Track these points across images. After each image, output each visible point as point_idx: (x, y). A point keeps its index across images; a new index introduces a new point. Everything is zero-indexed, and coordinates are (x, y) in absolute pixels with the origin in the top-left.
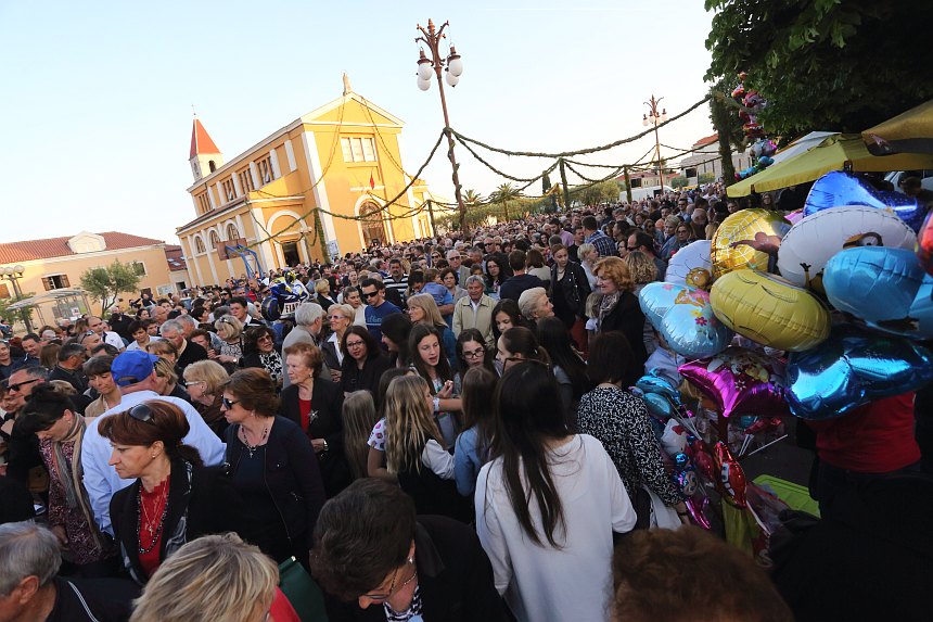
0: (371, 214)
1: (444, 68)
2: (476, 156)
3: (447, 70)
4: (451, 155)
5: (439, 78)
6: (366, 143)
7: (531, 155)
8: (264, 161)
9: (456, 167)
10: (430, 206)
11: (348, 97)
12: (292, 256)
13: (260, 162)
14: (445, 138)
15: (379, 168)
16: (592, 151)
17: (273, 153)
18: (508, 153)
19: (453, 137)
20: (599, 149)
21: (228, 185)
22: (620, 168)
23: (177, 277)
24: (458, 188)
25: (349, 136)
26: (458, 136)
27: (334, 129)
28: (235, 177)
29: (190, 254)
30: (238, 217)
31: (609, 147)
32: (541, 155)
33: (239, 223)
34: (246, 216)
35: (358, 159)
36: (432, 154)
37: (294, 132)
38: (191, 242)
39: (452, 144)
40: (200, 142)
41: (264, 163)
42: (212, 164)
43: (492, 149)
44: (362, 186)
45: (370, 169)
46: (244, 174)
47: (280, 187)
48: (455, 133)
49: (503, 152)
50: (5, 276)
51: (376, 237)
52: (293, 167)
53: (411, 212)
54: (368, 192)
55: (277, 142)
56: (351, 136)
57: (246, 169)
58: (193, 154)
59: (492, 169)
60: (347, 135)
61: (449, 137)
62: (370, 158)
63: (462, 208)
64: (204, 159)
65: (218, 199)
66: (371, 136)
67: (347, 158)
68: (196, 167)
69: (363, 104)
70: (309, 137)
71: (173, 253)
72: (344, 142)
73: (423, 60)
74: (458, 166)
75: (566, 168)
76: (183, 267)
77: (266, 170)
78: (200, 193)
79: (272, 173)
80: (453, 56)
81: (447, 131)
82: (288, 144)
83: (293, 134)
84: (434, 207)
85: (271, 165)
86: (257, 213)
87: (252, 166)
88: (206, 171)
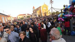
0: (45, 13)
2: (54, 9)
9: (52, 10)
10: (50, 13)
11: (44, 4)
12: (39, 16)
23: (31, 17)
27: (43, 7)
29: (32, 15)
33: (36, 14)
36: (50, 9)
37: (40, 7)
41: (38, 9)
44: (45, 11)
46: (36, 10)
47: (39, 11)
49: (56, 9)
51: (45, 15)
53: (48, 13)
62: (46, 9)
63: (52, 13)
64: (34, 9)
65: (34, 12)
67: (44, 9)
71: (31, 15)
73: (50, 2)
80: (53, 1)
81: (52, 7)
88: (34, 10)
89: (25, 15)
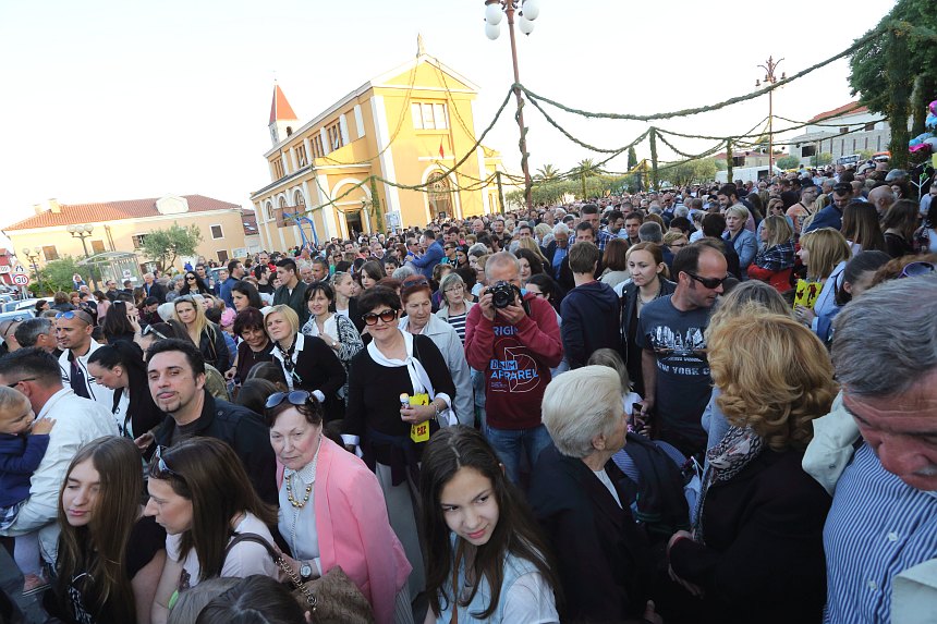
1: (517, 11)
2: (549, 119)
3: (521, 14)
4: (519, 117)
5: (511, 23)
6: (438, 109)
7: (615, 117)
8: (334, 127)
9: (524, 131)
10: (499, 178)
11: (422, 59)
12: (355, 224)
13: (330, 128)
14: (513, 94)
15: (450, 136)
16: (696, 111)
17: (342, 119)
18: (588, 115)
19: (523, 95)
20: (707, 109)
21: (300, 150)
22: (724, 140)
23: (248, 240)
24: (525, 157)
25: (419, 101)
26: (528, 94)
27: (404, 93)
28: (306, 143)
29: (263, 218)
30: (304, 183)
31: (720, 106)
32: (628, 117)
33: (305, 190)
34: (312, 182)
35: (429, 125)
36: (497, 116)
37: (363, 96)
38: (263, 206)
39: (521, 103)
40: (280, 108)
41: (334, 128)
42: (289, 131)
43: (568, 110)
44: (430, 155)
45: (440, 137)
46: (316, 141)
47: (347, 154)
48: (525, 90)
49: (581, 113)
50: (77, 234)
51: (441, 209)
52: (361, 133)
54: (437, 162)
55: (346, 107)
56: (423, 102)
57: (317, 135)
58: (273, 120)
59: (568, 135)
60: (418, 100)
61: (518, 95)
62: (441, 125)
63: (529, 182)
64: (282, 125)
65: (291, 164)
66: (443, 102)
67: (417, 124)
68: (274, 133)
69: (436, 66)
70: (378, 101)
71: (248, 216)
72: (414, 108)
74: (527, 129)
75: (657, 139)
76: (255, 232)
77: (335, 137)
78: (275, 160)
79: (342, 139)
81: (516, 89)
82: (357, 109)
83: (362, 100)
84: (504, 179)
85: (340, 132)
86: (323, 180)
87: (323, 131)
88: (283, 135)
89: (149, 208)
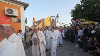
9: (58, 24)
11: (48, 17)
43: (61, 23)
47: (42, 24)
57: (38, 22)
64: (34, 20)
67: (47, 22)
68: (33, 21)
80: (59, 16)
81: (58, 21)
82: (43, 20)
88: (34, 22)
